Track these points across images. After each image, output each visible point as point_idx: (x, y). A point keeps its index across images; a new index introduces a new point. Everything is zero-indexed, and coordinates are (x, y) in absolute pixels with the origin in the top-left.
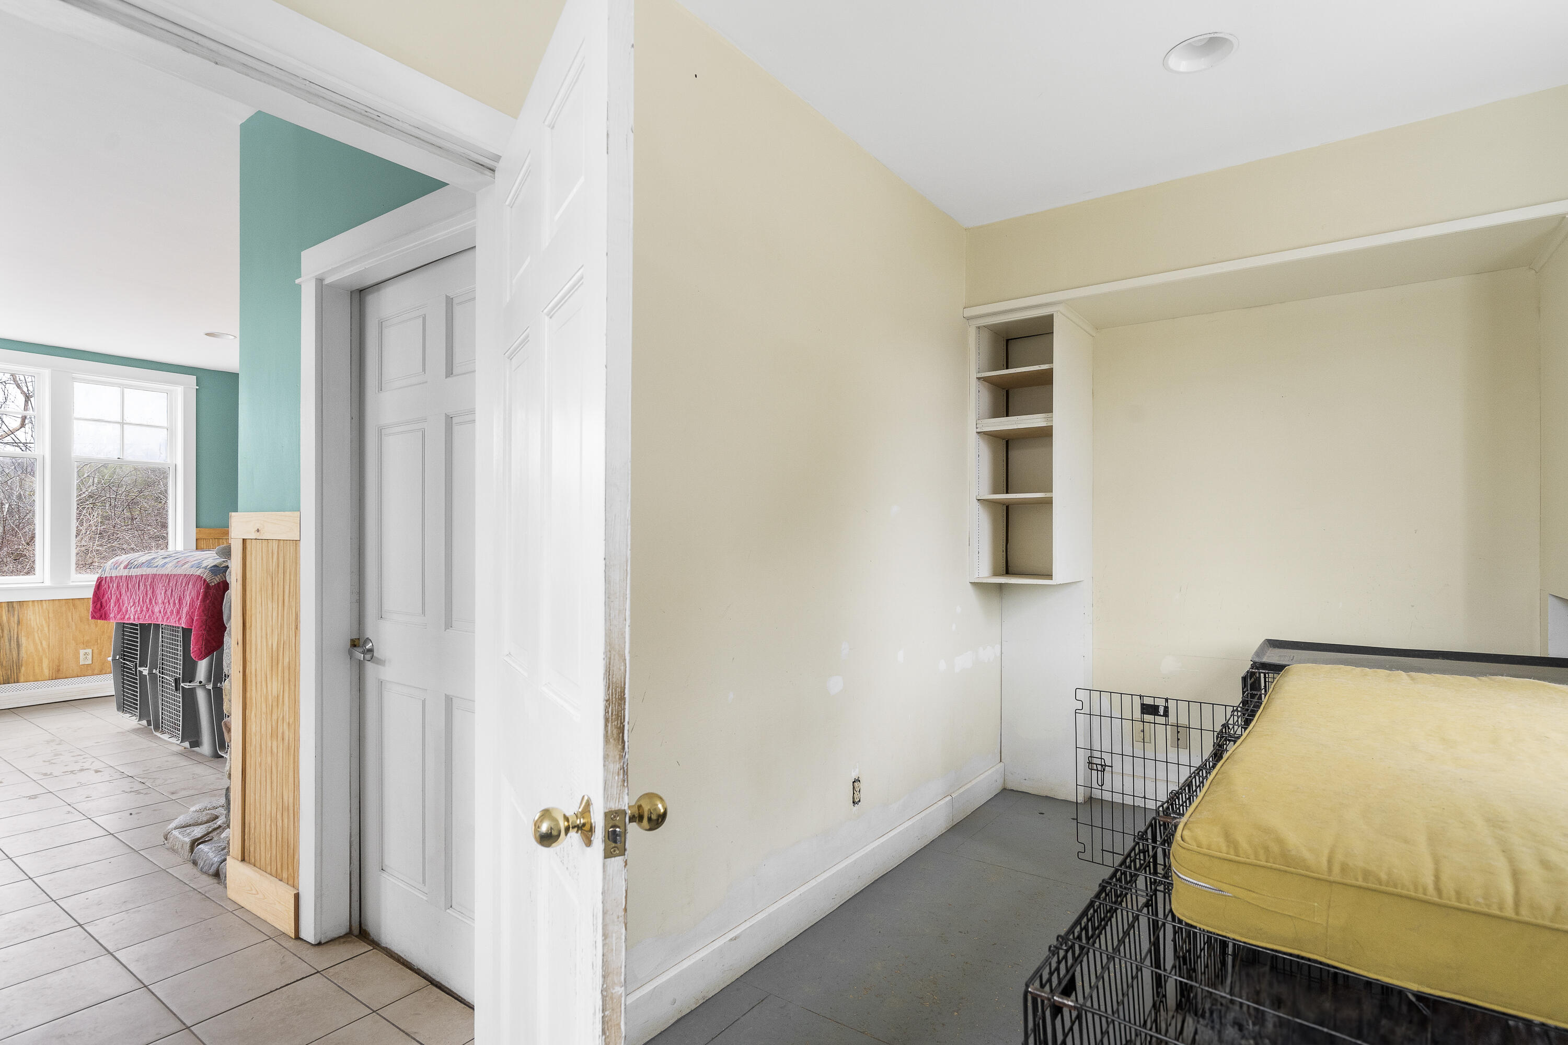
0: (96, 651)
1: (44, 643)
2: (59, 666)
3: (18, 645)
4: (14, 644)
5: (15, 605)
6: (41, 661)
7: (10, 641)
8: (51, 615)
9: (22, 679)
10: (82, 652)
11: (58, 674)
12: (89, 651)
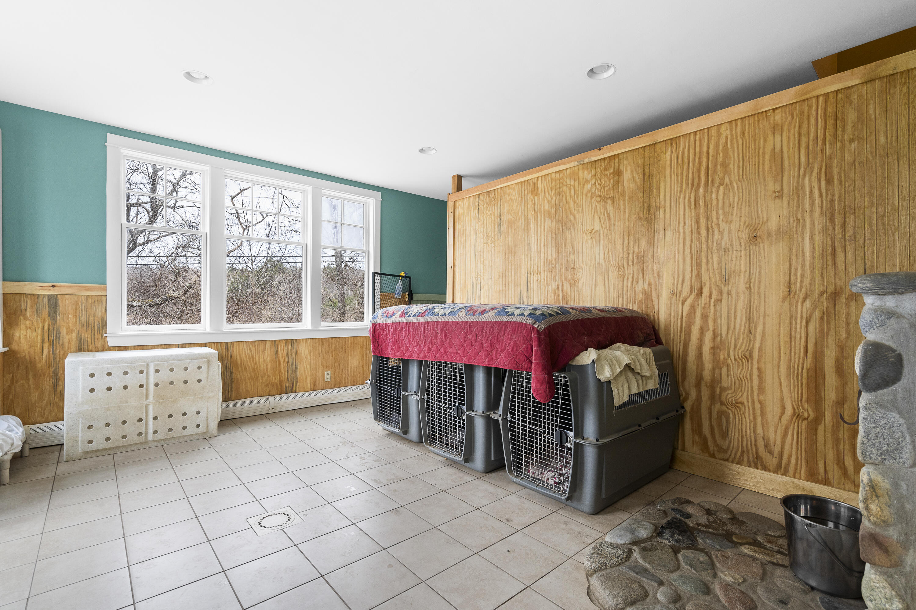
0: (332, 373)
1: (308, 367)
2: (315, 382)
3: (296, 368)
4: (294, 368)
5: (294, 341)
6: (306, 378)
7: (292, 364)
8: (311, 348)
9: (298, 390)
10: (326, 373)
11: (315, 388)
12: (329, 372)
